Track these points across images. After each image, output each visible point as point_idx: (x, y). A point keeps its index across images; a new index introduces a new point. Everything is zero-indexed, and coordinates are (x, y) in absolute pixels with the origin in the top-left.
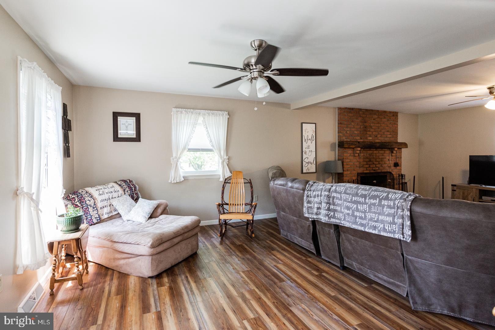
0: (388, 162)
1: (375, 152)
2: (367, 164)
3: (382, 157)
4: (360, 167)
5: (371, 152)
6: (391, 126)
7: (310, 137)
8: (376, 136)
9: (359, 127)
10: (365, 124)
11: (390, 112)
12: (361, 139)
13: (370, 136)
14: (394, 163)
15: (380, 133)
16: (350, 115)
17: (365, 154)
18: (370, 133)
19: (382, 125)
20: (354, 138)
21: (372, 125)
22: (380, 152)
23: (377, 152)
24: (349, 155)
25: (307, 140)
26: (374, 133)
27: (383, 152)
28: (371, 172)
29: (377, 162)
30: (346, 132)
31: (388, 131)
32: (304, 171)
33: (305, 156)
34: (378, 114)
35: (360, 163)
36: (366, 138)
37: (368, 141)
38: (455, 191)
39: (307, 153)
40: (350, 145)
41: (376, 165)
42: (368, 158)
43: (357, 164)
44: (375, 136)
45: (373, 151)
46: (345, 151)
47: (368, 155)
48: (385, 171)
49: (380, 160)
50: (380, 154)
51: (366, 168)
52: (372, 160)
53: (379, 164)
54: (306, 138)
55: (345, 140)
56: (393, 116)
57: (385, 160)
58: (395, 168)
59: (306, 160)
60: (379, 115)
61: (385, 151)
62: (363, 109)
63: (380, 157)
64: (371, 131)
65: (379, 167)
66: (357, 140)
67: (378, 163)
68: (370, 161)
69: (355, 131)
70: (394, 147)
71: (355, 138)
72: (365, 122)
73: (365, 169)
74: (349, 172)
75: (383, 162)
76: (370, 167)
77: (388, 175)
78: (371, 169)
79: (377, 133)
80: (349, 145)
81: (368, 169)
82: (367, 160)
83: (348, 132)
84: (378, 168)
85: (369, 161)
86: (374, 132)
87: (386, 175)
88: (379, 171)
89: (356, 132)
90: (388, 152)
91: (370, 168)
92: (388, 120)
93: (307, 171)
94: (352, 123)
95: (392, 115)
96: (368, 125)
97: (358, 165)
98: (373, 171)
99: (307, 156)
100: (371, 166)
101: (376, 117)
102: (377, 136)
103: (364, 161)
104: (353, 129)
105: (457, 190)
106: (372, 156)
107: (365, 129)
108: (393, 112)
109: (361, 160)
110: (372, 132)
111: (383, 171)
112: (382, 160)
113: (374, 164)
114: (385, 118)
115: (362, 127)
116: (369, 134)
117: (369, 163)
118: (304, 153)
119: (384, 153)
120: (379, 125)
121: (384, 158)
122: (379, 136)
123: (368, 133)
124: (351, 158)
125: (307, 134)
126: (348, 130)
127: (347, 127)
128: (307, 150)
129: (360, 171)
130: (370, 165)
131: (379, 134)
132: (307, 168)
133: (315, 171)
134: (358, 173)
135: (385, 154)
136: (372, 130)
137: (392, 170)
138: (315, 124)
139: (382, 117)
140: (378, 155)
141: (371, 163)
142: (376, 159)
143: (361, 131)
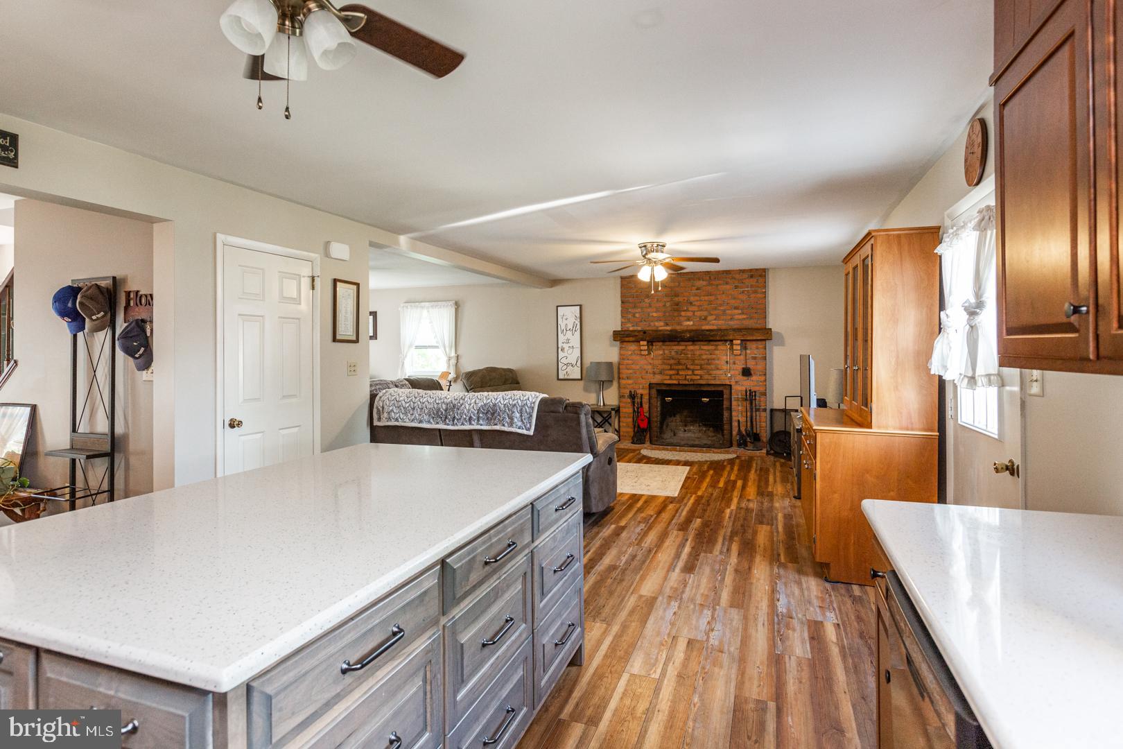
0: (724, 367)
1: (691, 347)
2: (671, 369)
3: (709, 357)
4: (654, 373)
5: (681, 348)
6: (744, 297)
7: (570, 326)
8: (703, 318)
9: (661, 304)
10: (676, 299)
11: (742, 271)
12: (667, 325)
13: (689, 320)
14: (743, 368)
15: (716, 312)
16: (642, 286)
17: (666, 352)
18: (689, 314)
19: (719, 297)
20: (650, 325)
21: (692, 299)
22: (705, 348)
23: (697, 347)
24: (630, 353)
25: (565, 331)
26: (698, 314)
27: (713, 347)
28: (682, 383)
29: (697, 365)
30: (634, 316)
31: (736, 308)
32: (561, 377)
33: (561, 354)
34: (708, 278)
35: (654, 366)
36: (679, 324)
37: (685, 328)
39: (566, 350)
41: (693, 370)
42: (673, 359)
43: (649, 368)
44: (700, 319)
45: (686, 346)
47: (673, 353)
48: (718, 383)
49: (703, 362)
50: (703, 352)
51: (671, 376)
52: (683, 362)
53: (701, 369)
54: (563, 327)
55: (631, 329)
56: (752, 276)
57: (717, 362)
58: (745, 378)
59: (564, 361)
60: (710, 277)
61: (717, 346)
63: (704, 357)
64: (690, 310)
65: (701, 376)
66: (657, 327)
67: (699, 367)
68: (679, 363)
69: (652, 312)
71: (652, 324)
73: (668, 377)
74: (630, 382)
75: (712, 366)
76: (678, 374)
77: (725, 391)
78: (681, 378)
79: (705, 313)
81: (673, 377)
82: (672, 362)
83: (637, 315)
84: (699, 377)
85: (676, 364)
86: (697, 311)
87: (722, 392)
88: (702, 382)
89: (655, 314)
91: (677, 377)
92: (736, 287)
93: (566, 377)
94: (646, 300)
95: (745, 275)
97: (651, 371)
98: (687, 383)
99: (566, 354)
100: (681, 373)
101: (704, 283)
102: (705, 319)
103: (664, 363)
104: (649, 310)
106: (683, 355)
107: (677, 307)
108: (751, 270)
109: (657, 362)
110: (694, 312)
111: (713, 382)
112: (709, 362)
113: (688, 369)
114: (727, 283)
115: (668, 304)
116: (684, 316)
117: (677, 367)
118: (560, 350)
119: (715, 350)
120: (712, 298)
121: (714, 359)
122: (710, 318)
123: (683, 314)
124: (638, 357)
125: (565, 322)
126: (637, 312)
127: (635, 307)
128: (566, 346)
129: (657, 379)
130: (678, 370)
131: (712, 314)
132: (565, 372)
133: (580, 377)
134: (650, 384)
135: (717, 352)
136: (691, 308)
137: (736, 382)
138: (581, 306)
139: (717, 282)
140: (698, 353)
141: (680, 367)
142: (693, 360)
143: (665, 313)
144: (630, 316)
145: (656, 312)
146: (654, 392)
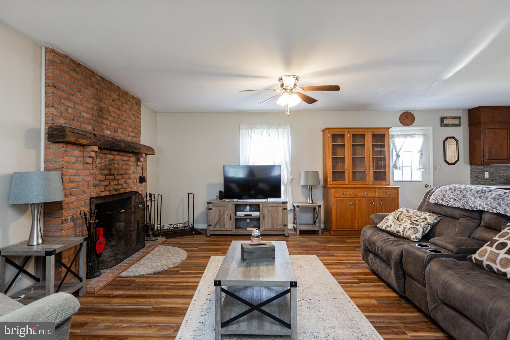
0: (132, 176)
1: (117, 157)
2: (106, 180)
3: (126, 167)
4: (94, 186)
6: (133, 119)
8: (116, 129)
9: (90, 105)
10: (100, 104)
11: (133, 97)
12: (94, 129)
13: (108, 129)
14: (140, 177)
15: (121, 126)
16: (74, 74)
18: (108, 123)
19: (123, 113)
21: (110, 108)
22: (124, 158)
23: (120, 157)
24: (74, 159)
26: (113, 124)
28: (111, 194)
29: (120, 175)
30: (67, 110)
31: (130, 126)
34: (118, 93)
35: (95, 177)
36: (103, 131)
37: (106, 136)
38: (211, 209)
40: (79, 138)
41: (118, 180)
42: (107, 168)
43: (90, 178)
45: (115, 155)
46: (67, 150)
47: (107, 163)
48: (130, 190)
49: (123, 172)
50: (123, 162)
51: (105, 187)
52: (113, 171)
53: (122, 178)
56: (135, 103)
57: (130, 171)
58: (140, 184)
61: (129, 157)
62: (97, 75)
63: (124, 167)
64: (108, 119)
65: (122, 185)
67: (120, 177)
68: (110, 174)
69: (83, 112)
70: (142, 151)
71: (83, 125)
72: (101, 101)
73: (103, 189)
74: (74, 198)
75: (128, 176)
76: (110, 185)
78: (111, 189)
79: (117, 126)
80: (77, 137)
81: (107, 188)
82: (106, 172)
83: (70, 110)
84: (120, 187)
86: (113, 122)
87: (131, 198)
88: (122, 191)
89: (85, 115)
90: (133, 159)
91: (109, 187)
92: (130, 109)
94: (78, 94)
95: (134, 101)
96: (105, 107)
97: (91, 183)
98: (114, 193)
100: (112, 183)
101: (116, 97)
102: (116, 131)
103: (101, 174)
104: (81, 108)
105: (214, 208)
106: (113, 165)
107: (101, 113)
108: (136, 99)
109: (98, 172)
110: (111, 122)
111: (127, 190)
112: (126, 172)
113: (116, 179)
114: (126, 103)
115: (95, 108)
116: (106, 125)
117: (108, 177)
119: (129, 160)
120: (120, 113)
121: (128, 169)
122: (119, 131)
123: (105, 121)
124: (78, 166)
126: (70, 107)
127: (67, 99)
129: (95, 192)
130: (110, 180)
131: (120, 128)
134: (91, 198)
135: (129, 163)
136: (110, 118)
137: (138, 188)
139: (123, 100)
140: (121, 162)
141: (111, 177)
142: (118, 170)
143: (93, 115)
144: (63, 109)
145: (86, 112)
146: (93, 207)
